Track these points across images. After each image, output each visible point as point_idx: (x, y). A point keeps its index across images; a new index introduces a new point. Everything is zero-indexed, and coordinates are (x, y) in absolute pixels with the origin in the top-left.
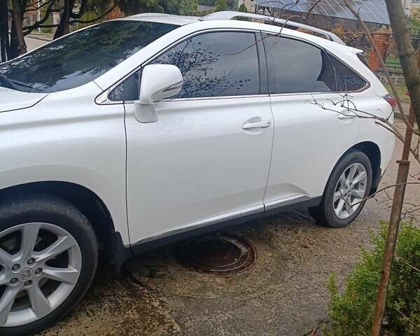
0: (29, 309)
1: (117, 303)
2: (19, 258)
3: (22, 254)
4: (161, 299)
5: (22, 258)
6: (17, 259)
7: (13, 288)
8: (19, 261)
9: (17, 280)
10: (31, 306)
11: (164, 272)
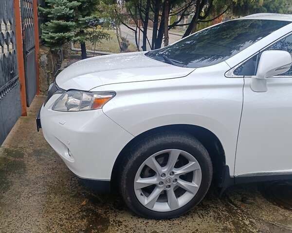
0: (166, 203)
1: (219, 214)
2: (165, 170)
3: (168, 167)
4: (251, 220)
5: (167, 170)
6: (164, 170)
7: (160, 188)
8: (165, 172)
9: (162, 183)
10: (167, 202)
11: (253, 201)
